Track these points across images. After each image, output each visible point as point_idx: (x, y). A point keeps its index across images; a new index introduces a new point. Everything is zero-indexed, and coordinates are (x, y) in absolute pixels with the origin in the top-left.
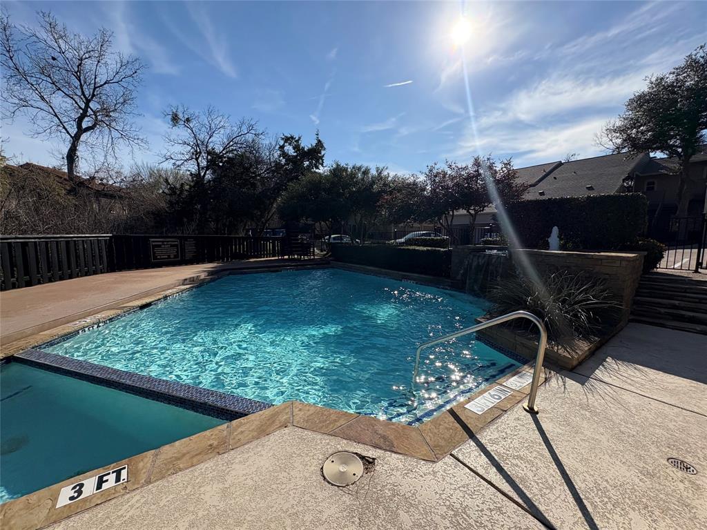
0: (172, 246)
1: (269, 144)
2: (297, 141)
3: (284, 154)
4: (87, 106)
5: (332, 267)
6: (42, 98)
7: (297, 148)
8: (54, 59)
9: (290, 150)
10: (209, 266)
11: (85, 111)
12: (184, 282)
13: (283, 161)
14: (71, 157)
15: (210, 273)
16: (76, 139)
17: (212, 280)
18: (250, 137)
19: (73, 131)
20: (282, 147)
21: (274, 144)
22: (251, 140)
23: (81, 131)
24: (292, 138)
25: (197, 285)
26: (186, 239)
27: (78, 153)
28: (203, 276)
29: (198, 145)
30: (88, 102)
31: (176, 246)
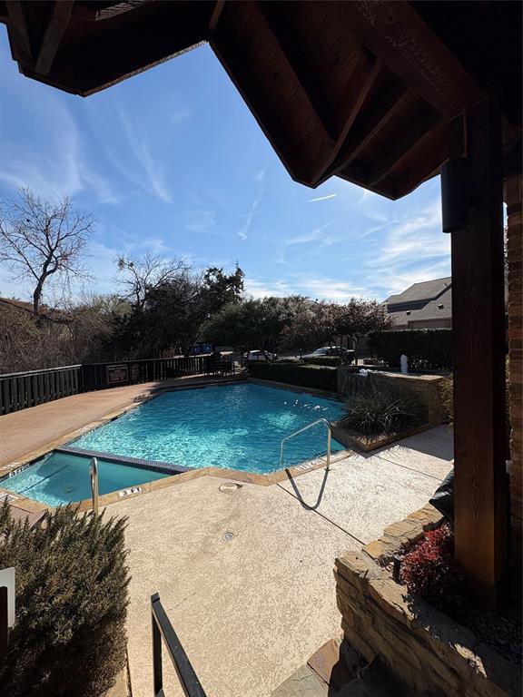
0: (122, 370)
1: (197, 275)
2: (220, 272)
3: (209, 282)
4: (51, 254)
5: (249, 382)
6: (19, 252)
7: (219, 277)
8: (28, 221)
9: (213, 278)
10: (150, 385)
11: (49, 258)
12: (135, 400)
13: (208, 287)
14: (37, 294)
15: (152, 392)
16: (41, 280)
17: (154, 398)
18: (180, 272)
19: (39, 274)
20: (207, 276)
21: (200, 275)
22: (181, 273)
23: (45, 274)
24: (215, 269)
25: (145, 402)
26: (132, 364)
27: (42, 292)
28: (147, 394)
29: (138, 283)
30: (52, 251)
31: (125, 370)
